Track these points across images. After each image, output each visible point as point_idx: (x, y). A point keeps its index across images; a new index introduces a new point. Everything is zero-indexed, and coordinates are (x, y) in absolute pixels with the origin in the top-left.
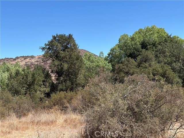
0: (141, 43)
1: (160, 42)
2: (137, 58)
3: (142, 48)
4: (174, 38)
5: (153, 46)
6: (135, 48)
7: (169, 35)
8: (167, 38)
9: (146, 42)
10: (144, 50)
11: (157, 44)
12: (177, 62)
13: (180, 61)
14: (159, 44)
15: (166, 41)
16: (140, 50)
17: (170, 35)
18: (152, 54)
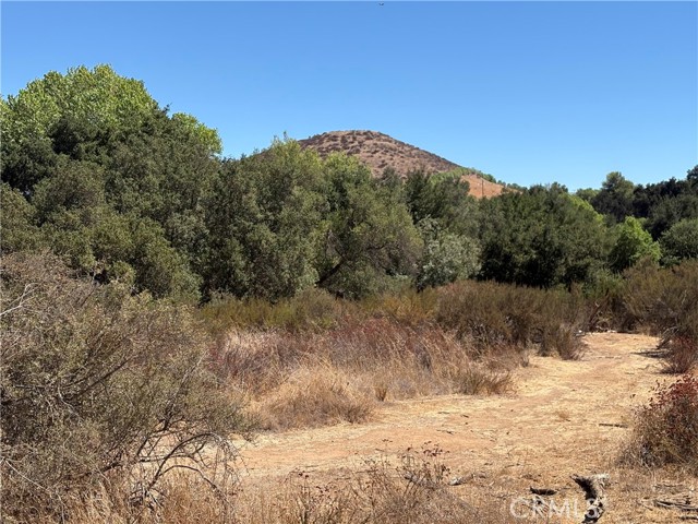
0: (52, 129)
1: (127, 134)
2: (35, 186)
3: (57, 151)
4: (180, 120)
5: (100, 145)
6: (27, 146)
7: (162, 107)
8: (153, 120)
9: (72, 126)
10: (64, 157)
11: (113, 137)
12: (186, 211)
13: (198, 207)
14: (123, 140)
15: (148, 129)
16: (50, 156)
17: (162, 109)
18: (96, 177)
